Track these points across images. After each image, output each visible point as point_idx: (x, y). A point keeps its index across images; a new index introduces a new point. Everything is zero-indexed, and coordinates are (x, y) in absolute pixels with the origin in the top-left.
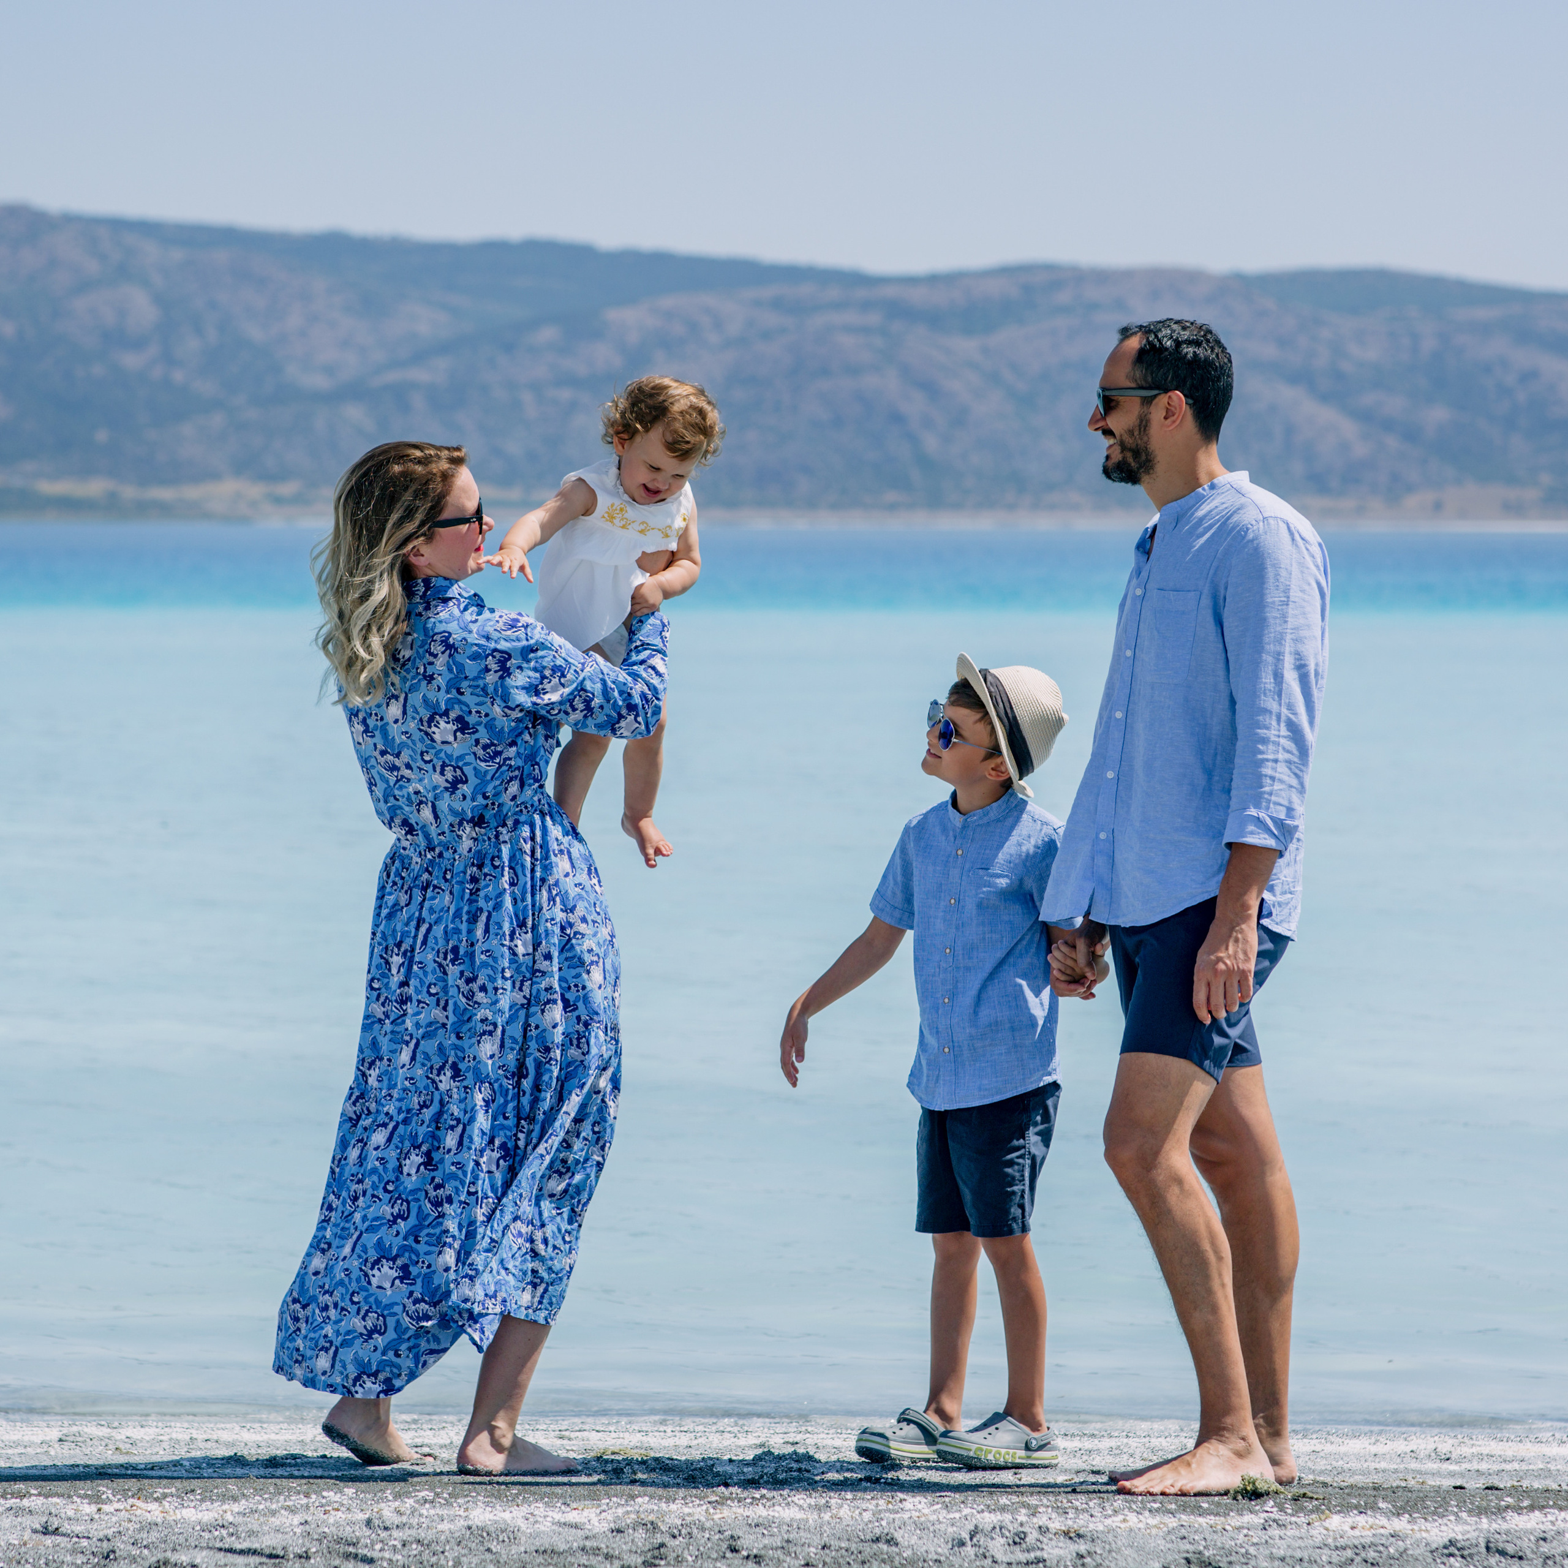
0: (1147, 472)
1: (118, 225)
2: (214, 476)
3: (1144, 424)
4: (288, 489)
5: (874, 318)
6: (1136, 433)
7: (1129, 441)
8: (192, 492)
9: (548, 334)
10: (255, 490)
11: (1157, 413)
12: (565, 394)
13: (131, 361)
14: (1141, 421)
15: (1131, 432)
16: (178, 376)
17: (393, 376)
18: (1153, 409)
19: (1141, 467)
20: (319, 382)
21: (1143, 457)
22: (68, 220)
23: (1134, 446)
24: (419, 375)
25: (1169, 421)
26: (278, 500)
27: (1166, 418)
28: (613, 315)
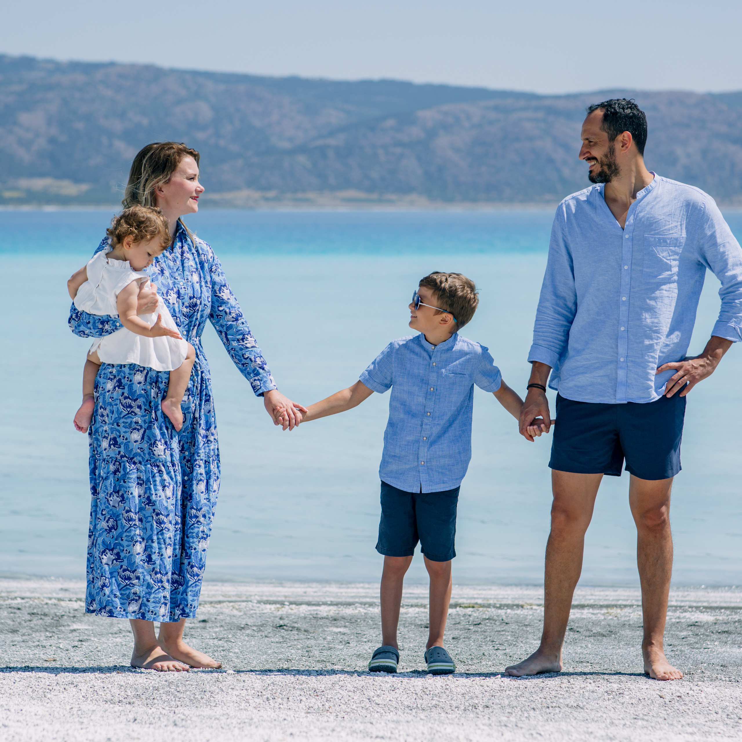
0: (616, 175)
1: (195, 74)
2: (237, 188)
3: (612, 151)
4: (271, 194)
5: (540, 115)
6: (609, 156)
7: (605, 160)
8: (228, 196)
9: (390, 123)
10: (257, 195)
11: (618, 146)
12: (398, 150)
13: (201, 136)
14: (610, 149)
15: (606, 156)
16: (222, 143)
17: (320, 142)
18: (615, 143)
19: (612, 173)
20: (286, 145)
21: (613, 168)
22: (173, 71)
23: (608, 163)
24: (332, 142)
25: (624, 147)
26: (267, 199)
27: (622, 146)
28: (422, 114)
